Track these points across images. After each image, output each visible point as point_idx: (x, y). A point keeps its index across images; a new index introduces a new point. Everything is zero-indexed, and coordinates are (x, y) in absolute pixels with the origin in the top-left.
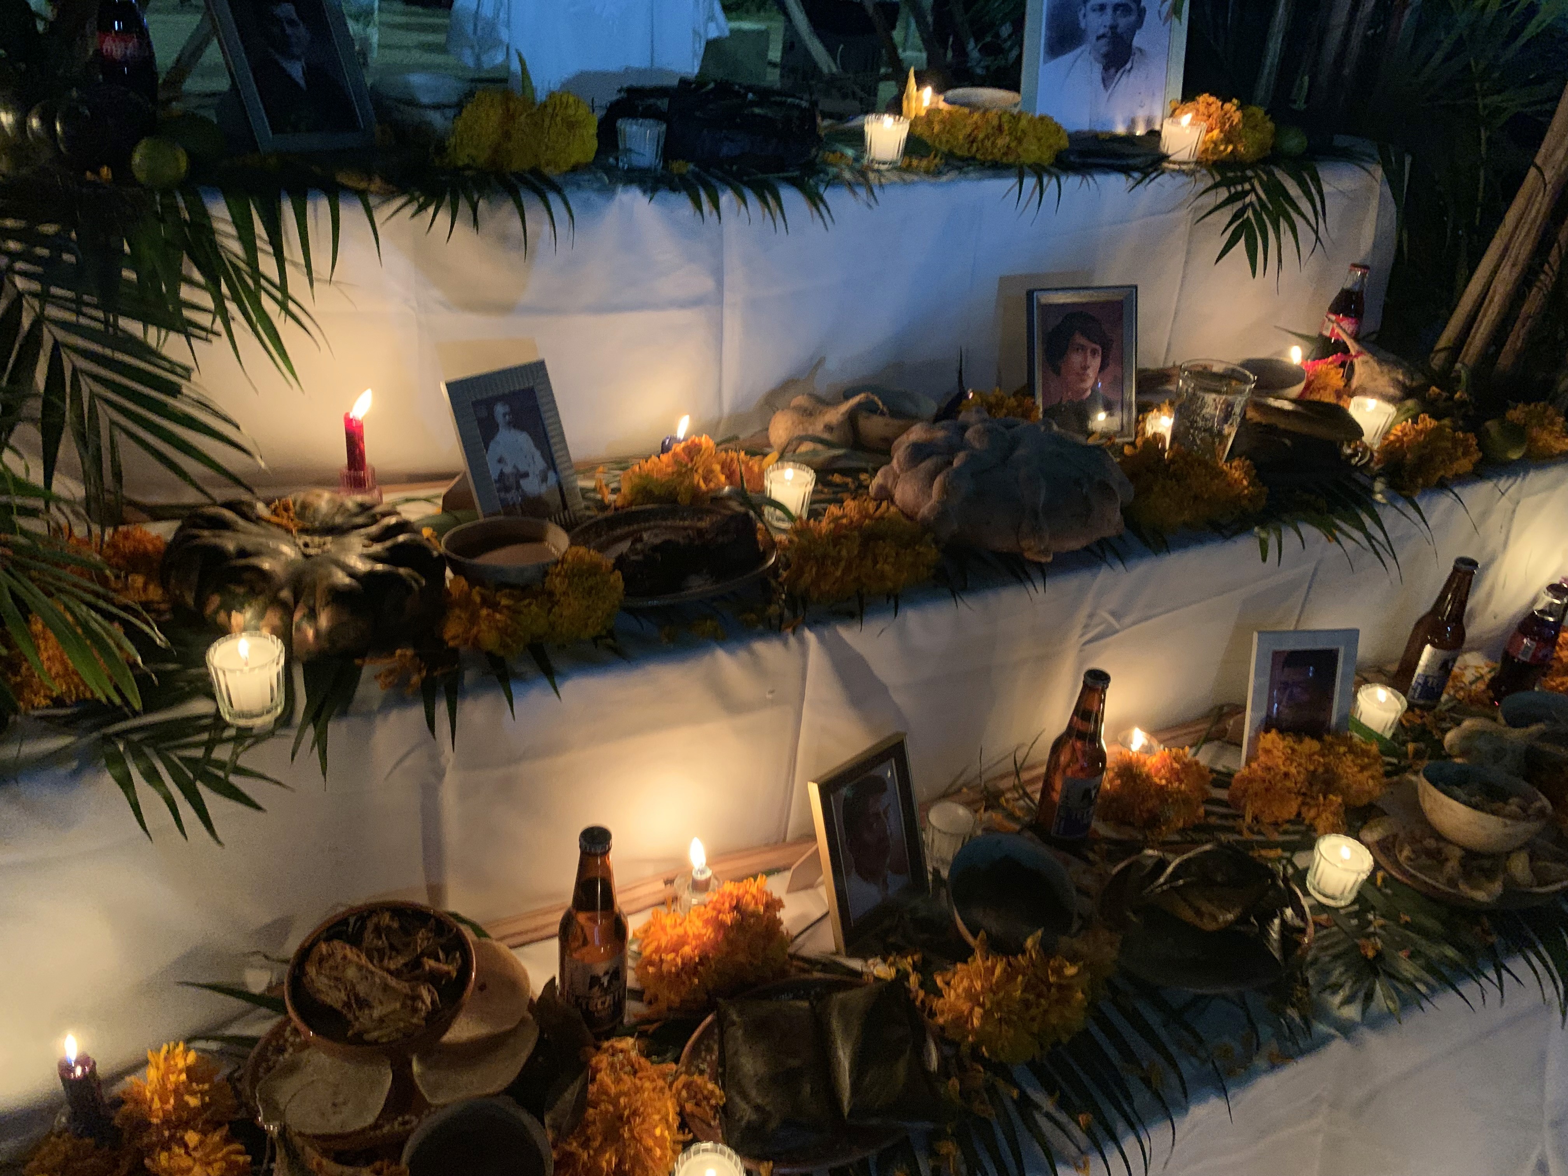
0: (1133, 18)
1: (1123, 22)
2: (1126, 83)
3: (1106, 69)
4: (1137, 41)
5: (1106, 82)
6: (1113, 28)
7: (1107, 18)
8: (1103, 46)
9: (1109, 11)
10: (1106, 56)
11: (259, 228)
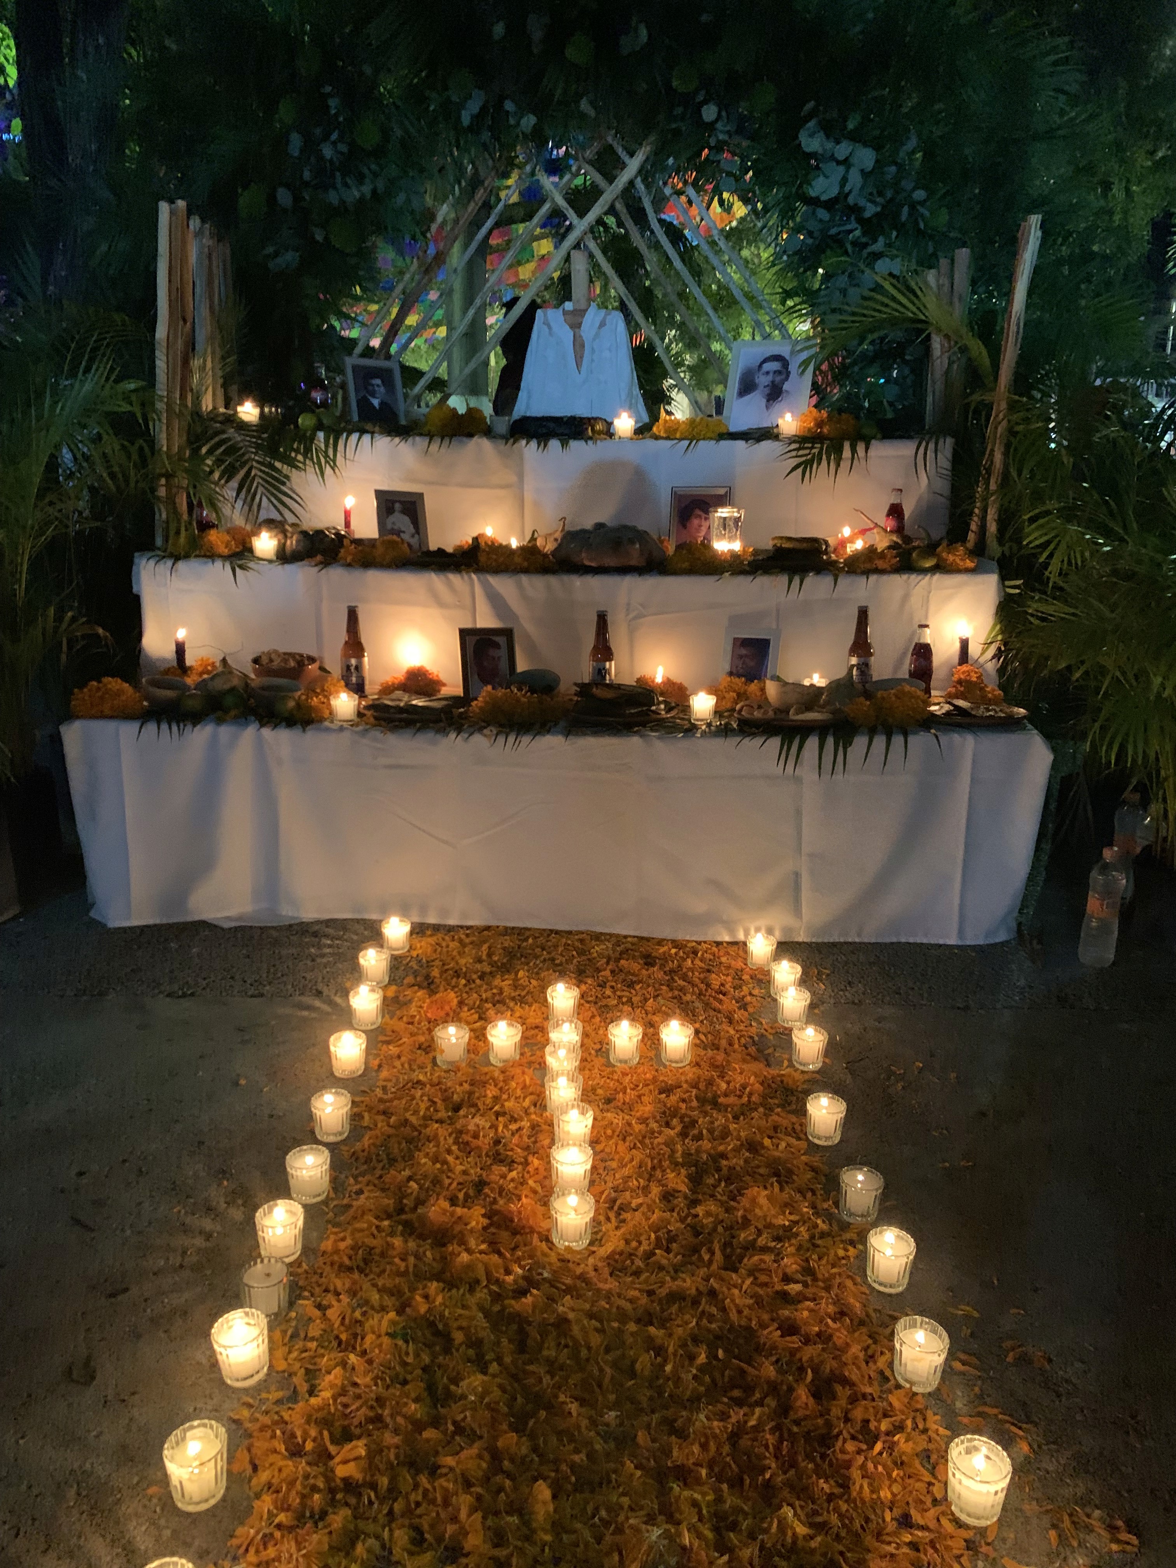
0: (783, 377)
1: (778, 379)
2: (777, 406)
3: (768, 401)
4: (786, 386)
5: (767, 408)
6: (773, 382)
7: (770, 378)
8: (767, 391)
9: (771, 374)
10: (769, 395)
11: (331, 441)
